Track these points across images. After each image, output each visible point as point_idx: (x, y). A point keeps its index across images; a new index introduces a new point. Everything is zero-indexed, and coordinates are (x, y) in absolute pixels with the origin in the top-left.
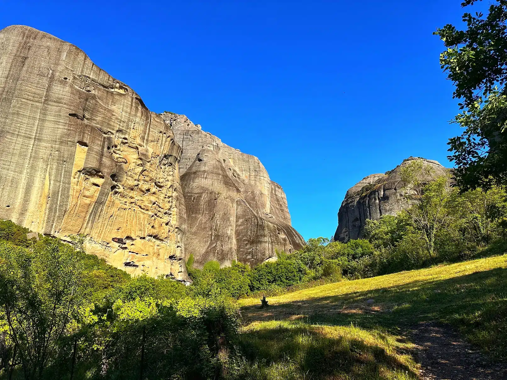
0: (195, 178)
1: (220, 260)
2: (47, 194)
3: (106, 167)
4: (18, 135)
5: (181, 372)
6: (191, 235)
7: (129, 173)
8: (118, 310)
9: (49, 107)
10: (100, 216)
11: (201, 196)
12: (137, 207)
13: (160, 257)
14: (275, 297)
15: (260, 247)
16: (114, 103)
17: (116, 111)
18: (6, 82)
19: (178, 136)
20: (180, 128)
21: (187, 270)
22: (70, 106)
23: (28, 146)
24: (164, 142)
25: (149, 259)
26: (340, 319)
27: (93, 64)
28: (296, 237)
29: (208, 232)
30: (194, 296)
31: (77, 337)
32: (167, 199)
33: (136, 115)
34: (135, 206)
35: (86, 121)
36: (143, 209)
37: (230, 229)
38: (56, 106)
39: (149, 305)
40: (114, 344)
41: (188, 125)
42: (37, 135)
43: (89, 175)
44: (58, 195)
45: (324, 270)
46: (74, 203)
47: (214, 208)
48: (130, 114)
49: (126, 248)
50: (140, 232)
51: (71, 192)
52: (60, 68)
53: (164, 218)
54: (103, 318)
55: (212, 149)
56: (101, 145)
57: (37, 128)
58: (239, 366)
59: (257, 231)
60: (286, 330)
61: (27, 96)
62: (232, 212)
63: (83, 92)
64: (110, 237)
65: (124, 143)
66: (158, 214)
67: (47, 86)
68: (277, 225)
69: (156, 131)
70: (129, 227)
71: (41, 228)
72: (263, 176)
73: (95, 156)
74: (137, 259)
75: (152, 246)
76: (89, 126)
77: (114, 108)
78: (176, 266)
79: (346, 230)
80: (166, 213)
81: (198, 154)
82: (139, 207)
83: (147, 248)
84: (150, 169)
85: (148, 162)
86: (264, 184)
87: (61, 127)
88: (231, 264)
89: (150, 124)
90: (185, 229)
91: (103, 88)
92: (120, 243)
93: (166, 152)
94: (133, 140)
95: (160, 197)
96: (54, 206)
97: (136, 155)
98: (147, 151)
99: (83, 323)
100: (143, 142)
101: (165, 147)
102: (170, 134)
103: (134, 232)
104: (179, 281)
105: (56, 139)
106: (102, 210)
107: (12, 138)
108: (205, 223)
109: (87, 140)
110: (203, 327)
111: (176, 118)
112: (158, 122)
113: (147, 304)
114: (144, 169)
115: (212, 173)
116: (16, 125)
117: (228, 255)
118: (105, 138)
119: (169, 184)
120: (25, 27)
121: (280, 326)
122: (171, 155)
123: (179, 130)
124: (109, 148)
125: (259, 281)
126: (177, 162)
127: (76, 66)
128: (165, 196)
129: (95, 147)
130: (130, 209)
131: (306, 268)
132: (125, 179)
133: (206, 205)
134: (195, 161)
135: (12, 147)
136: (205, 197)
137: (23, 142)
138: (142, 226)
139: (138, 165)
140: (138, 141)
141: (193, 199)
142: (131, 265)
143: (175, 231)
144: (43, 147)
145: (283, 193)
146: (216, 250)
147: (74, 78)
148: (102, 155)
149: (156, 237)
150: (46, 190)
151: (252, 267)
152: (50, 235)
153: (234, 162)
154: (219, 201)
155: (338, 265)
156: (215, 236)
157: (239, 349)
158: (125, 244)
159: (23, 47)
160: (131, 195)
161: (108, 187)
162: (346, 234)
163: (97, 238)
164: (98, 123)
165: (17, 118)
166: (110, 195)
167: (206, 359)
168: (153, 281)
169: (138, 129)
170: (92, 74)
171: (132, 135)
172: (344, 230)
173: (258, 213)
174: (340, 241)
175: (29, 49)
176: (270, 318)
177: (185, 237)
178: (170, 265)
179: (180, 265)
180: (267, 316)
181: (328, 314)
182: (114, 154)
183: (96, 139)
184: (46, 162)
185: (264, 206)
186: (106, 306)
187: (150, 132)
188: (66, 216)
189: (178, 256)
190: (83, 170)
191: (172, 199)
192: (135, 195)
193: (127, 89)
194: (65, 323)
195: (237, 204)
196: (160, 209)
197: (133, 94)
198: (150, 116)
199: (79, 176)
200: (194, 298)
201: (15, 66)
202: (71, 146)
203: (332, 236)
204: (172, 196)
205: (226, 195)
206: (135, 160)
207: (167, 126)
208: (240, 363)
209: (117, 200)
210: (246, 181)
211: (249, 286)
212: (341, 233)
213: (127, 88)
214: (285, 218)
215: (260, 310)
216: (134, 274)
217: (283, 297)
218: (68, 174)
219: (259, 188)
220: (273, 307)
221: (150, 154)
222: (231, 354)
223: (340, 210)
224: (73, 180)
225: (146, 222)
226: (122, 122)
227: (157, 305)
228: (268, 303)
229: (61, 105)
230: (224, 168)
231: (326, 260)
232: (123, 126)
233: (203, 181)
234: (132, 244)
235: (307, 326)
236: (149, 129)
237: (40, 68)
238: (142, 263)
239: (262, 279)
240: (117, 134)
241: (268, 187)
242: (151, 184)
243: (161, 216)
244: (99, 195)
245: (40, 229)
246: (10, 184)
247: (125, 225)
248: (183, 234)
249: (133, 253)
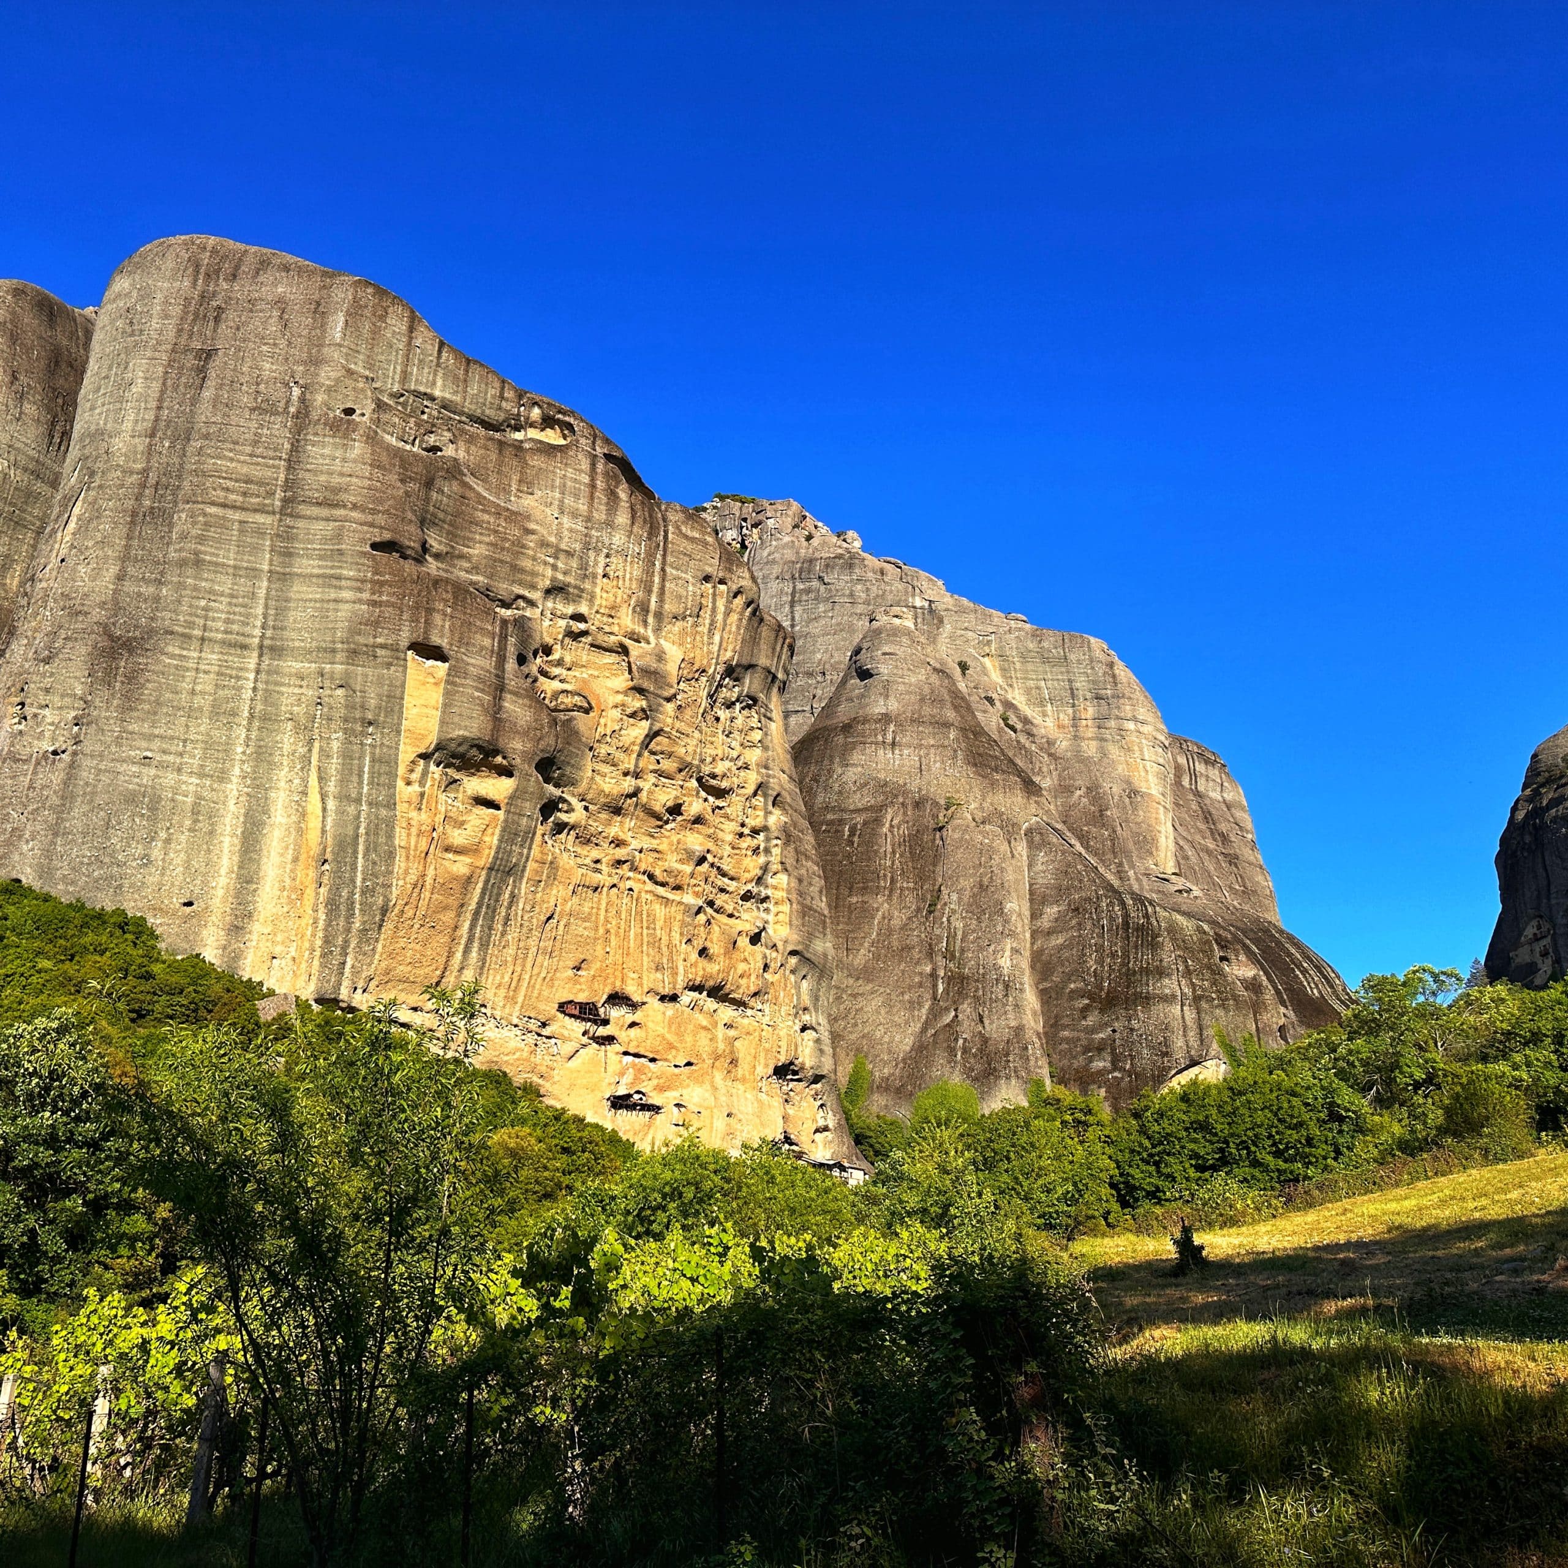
0: (847, 749)
1: (976, 1079)
2: (315, 850)
3: (517, 732)
4: (203, 639)
5: (875, 1513)
6: (851, 981)
7: (603, 750)
8: (609, 1271)
9: (301, 524)
10: (507, 919)
11: (878, 821)
12: (640, 877)
13: (740, 1072)
14: (1234, 1230)
15: (1143, 1021)
16: (527, 485)
17: (537, 514)
18: (150, 451)
19: (774, 586)
20: (777, 555)
21: (847, 1119)
22: (374, 512)
23: (238, 678)
24: (720, 617)
25: (699, 1081)
26: (1546, 1314)
27: (442, 344)
28: (1304, 972)
29: (918, 963)
30: (890, 1225)
31: (473, 1374)
32: (747, 842)
33: (609, 524)
34: (631, 874)
35: (432, 566)
36: (663, 885)
37: (1008, 947)
38: (323, 519)
39: (720, 1255)
40: (603, 1404)
41: (809, 538)
42: (269, 633)
43: (459, 769)
44: (355, 852)
45: (1449, 1112)
46: (412, 878)
47: (935, 865)
48: (588, 519)
49: (610, 1039)
50: (659, 975)
51: (400, 838)
52: (327, 375)
53: (745, 916)
54: (557, 1304)
55: (909, 624)
56: (492, 651)
57: (266, 607)
58: (1113, 1500)
59: (1126, 955)
60: (1305, 1353)
61: (222, 494)
62: (1010, 876)
63: (415, 455)
64: (548, 1000)
65: (576, 636)
66: (718, 903)
67: (287, 446)
68: (1213, 923)
69: (689, 577)
70: (615, 957)
71: (305, 977)
72: (1135, 719)
73: (477, 694)
74: (655, 1082)
75: (705, 1028)
76: (447, 581)
77: (528, 502)
78: (804, 1104)
79: (1539, 927)
80: (747, 897)
81: (857, 651)
82: (645, 878)
83: (689, 1039)
84: (678, 725)
85: (668, 700)
86: (1141, 750)
87: (347, 595)
88: (1025, 1094)
89: (665, 550)
90: (825, 955)
91: (482, 432)
92: (589, 1020)
93: (729, 654)
94: (605, 619)
95: (720, 835)
96: (344, 893)
97: (622, 678)
98: (660, 656)
99: (486, 1323)
100: (645, 623)
101: (726, 636)
102: (743, 583)
103: (635, 976)
104: (822, 1165)
105: (334, 642)
106: (513, 896)
107: (185, 653)
108: (904, 927)
109: (441, 637)
110: (950, 1334)
111: (760, 517)
112: (692, 540)
113: (713, 1250)
114: (656, 728)
115: (916, 721)
116: (195, 602)
117: (1011, 1058)
118: (504, 622)
119: (752, 778)
120: (199, 239)
121: (1274, 1338)
122: (751, 667)
123: (774, 562)
124: (522, 660)
125: (1157, 1164)
126: (775, 690)
127: (380, 357)
128: (739, 829)
129: (473, 661)
130: (614, 886)
131: (1364, 1104)
132: (590, 773)
133: (901, 856)
134: (844, 682)
135: (186, 686)
136: (895, 822)
137: (223, 664)
138: (665, 949)
139: (633, 715)
140: (627, 620)
141: (847, 833)
142: (632, 1107)
143: (788, 966)
144: (290, 675)
145: (1231, 782)
146: (956, 1040)
147: (380, 406)
148: (499, 689)
149: (717, 992)
150: (313, 836)
151: (1116, 1109)
152: (336, 1001)
153: (1003, 670)
154: (951, 834)
155: (1516, 1084)
156: (950, 980)
157: (1105, 1428)
158: (606, 1022)
159: (196, 315)
160: (613, 831)
161: (531, 808)
162: (1538, 947)
163: (504, 1006)
164: (475, 569)
165: (195, 578)
166: (538, 838)
167: (974, 1465)
168: (723, 1166)
169: (620, 573)
170: (439, 383)
171: (604, 603)
172: (1530, 931)
173: (1121, 874)
174: (1512, 982)
175: (217, 320)
176: (1218, 1314)
177: (829, 988)
178: (777, 1102)
179: (819, 1103)
180: (1206, 1306)
181: (1488, 1294)
182: (542, 679)
183: (474, 629)
184: (305, 729)
185: (1146, 843)
186: (567, 1255)
187: (667, 585)
188: (388, 926)
189: (808, 1065)
190: (439, 747)
191: (768, 839)
192: (630, 834)
193: (570, 427)
194: (428, 1320)
195: (1031, 844)
196: (726, 880)
197: (594, 443)
198: (664, 520)
199: (425, 773)
200: (889, 1231)
201: (176, 388)
202: (390, 664)
203: (1477, 962)
204: (765, 829)
205: (982, 808)
206: (620, 698)
207: (728, 553)
208: (1113, 1488)
209: (565, 855)
210: (1063, 745)
211: (1113, 1186)
212: (1516, 945)
213: (572, 420)
214: (1247, 893)
215: (1173, 1280)
216: (649, 1138)
217: (1269, 1228)
218: (384, 768)
219: (1121, 769)
220: (1226, 1268)
221: (672, 668)
222: (1075, 1447)
223: (1504, 841)
224: (405, 792)
225: (676, 936)
226: (562, 556)
227: (757, 1254)
228: (1204, 1253)
229: (341, 512)
230: (963, 698)
231: (1456, 1067)
232: (566, 571)
233: (884, 756)
234: (633, 1025)
235: (1395, 1340)
236: (663, 570)
237: (258, 384)
238: (671, 1096)
239: (1168, 1154)
240: (550, 604)
241: (1161, 761)
242: (687, 785)
243: (730, 908)
244: (500, 841)
245: (301, 982)
246: (188, 823)
247: (600, 951)
248: (821, 977)
249: (637, 1060)
